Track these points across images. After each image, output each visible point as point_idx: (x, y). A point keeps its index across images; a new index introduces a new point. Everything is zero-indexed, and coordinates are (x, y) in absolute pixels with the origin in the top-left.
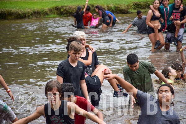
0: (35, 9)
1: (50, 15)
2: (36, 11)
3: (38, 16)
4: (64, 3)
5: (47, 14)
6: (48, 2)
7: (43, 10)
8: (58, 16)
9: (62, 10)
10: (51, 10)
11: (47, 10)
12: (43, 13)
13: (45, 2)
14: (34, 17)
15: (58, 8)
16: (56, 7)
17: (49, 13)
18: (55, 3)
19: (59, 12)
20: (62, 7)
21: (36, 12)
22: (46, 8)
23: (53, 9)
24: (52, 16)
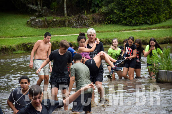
0: (3, 45)
1: (17, 51)
2: (4, 47)
3: (6, 53)
4: (31, 40)
5: (14, 50)
6: (15, 39)
7: (11, 47)
8: (25, 52)
9: (29, 46)
10: (18, 47)
11: (14, 47)
12: (11, 49)
13: (12, 39)
14: (2, 53)
15: (25, 44)
16: (23, 44)
17: (16, 49)
18: (21, 40)
19: (26, 48)
20: (29, 44)
21: (4, 49)
22: (13, 45)
23: (21, 45)
24: (19, 52)
